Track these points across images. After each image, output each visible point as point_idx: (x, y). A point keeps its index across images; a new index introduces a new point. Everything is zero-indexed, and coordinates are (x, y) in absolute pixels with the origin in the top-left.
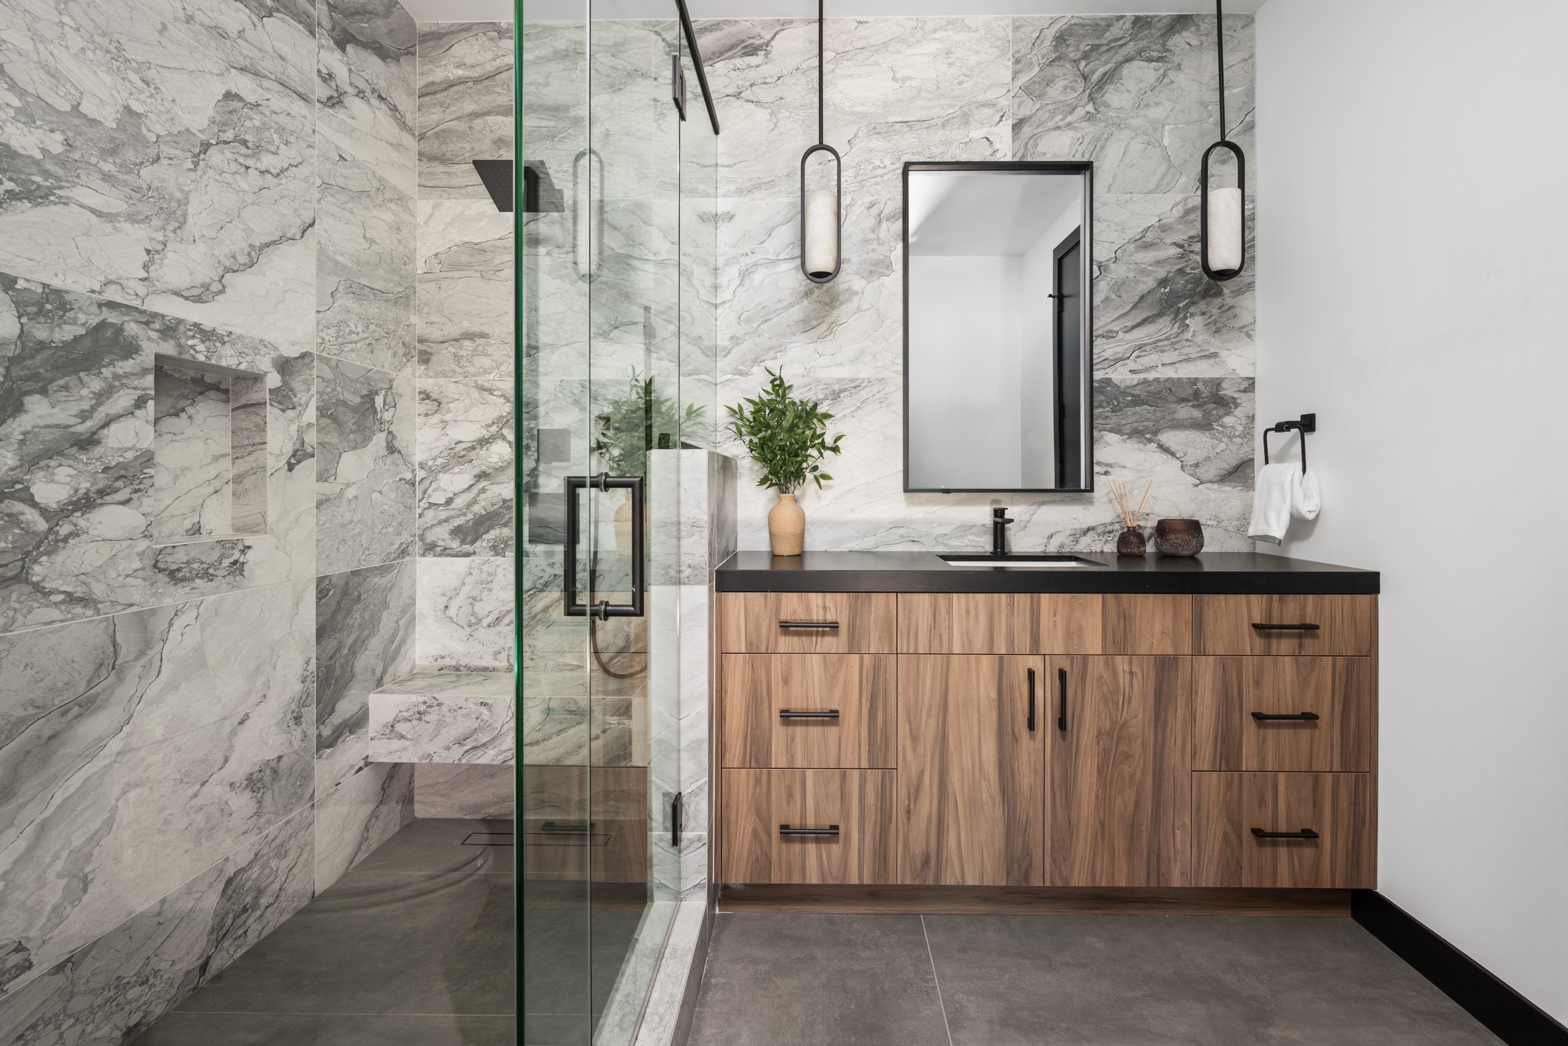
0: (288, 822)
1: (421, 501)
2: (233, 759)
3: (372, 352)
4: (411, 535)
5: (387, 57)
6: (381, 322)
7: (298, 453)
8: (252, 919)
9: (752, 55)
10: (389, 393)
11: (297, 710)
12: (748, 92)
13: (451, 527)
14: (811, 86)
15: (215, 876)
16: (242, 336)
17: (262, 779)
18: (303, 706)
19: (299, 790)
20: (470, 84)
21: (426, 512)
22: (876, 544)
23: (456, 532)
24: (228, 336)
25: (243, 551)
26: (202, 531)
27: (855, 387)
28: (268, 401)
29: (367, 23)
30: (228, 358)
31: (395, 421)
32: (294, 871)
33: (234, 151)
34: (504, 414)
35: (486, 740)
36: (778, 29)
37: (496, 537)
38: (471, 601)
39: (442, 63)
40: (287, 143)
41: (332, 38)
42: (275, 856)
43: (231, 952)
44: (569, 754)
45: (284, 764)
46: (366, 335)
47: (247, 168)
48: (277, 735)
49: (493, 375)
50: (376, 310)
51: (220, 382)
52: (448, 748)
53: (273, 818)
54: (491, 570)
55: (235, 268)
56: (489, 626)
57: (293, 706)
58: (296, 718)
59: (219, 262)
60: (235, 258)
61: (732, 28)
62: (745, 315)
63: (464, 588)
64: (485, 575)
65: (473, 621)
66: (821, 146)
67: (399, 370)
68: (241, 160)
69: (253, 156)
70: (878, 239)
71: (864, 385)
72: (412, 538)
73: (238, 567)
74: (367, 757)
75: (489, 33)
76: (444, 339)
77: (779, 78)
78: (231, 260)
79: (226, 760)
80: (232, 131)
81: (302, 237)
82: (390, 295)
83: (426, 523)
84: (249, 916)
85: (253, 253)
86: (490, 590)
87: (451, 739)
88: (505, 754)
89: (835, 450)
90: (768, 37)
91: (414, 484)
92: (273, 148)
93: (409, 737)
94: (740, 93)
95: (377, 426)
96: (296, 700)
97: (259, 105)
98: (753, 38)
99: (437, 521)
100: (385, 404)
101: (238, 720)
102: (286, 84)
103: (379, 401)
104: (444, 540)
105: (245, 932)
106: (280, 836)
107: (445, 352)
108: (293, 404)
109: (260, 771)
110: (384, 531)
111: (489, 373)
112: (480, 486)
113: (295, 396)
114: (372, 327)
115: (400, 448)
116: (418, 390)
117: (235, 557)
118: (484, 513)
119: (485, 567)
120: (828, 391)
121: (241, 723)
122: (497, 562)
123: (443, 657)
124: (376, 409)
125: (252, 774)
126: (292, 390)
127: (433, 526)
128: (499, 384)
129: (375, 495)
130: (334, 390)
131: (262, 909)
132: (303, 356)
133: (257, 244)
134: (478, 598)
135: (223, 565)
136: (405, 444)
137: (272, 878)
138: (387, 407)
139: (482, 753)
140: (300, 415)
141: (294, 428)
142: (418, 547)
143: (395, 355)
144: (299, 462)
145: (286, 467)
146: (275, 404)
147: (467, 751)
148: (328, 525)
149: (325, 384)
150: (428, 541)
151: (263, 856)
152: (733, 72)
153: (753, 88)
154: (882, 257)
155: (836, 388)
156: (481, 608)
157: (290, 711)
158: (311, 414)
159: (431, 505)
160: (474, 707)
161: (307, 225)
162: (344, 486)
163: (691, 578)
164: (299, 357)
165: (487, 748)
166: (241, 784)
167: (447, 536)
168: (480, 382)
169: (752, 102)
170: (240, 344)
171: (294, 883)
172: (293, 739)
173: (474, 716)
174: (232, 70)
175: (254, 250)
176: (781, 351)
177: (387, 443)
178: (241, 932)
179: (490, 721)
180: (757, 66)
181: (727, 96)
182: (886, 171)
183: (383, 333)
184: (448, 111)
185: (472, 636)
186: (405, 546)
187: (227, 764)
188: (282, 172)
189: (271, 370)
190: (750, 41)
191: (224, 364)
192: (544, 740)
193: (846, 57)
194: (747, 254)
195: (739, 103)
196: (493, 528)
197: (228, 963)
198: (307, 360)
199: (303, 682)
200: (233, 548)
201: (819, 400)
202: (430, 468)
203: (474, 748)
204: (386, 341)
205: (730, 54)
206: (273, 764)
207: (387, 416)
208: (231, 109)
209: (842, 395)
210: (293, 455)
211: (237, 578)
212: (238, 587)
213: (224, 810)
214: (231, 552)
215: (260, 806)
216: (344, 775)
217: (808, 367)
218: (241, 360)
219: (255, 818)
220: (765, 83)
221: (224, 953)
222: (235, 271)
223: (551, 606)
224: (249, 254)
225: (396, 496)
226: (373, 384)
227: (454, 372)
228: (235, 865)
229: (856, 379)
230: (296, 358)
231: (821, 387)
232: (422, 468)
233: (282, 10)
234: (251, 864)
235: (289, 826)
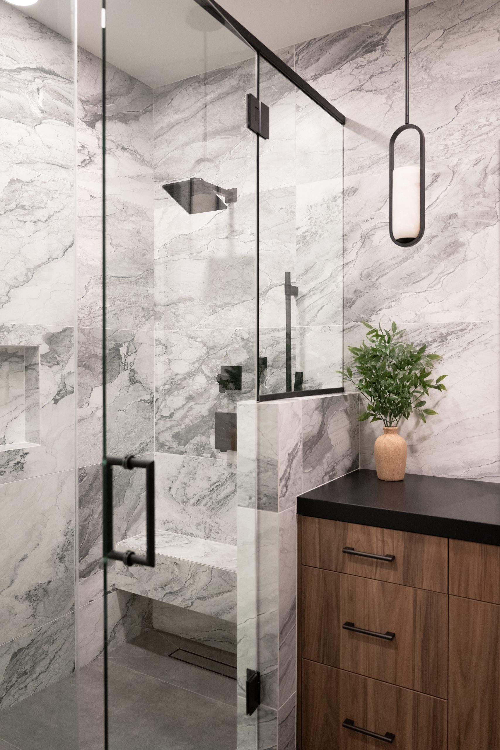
0: (55, 623)
1: (156, 414)
2: (17, 582)
3: (118, 319)
4: (150, 437)
5: (129, 120)
6: (124, 298)
7: (61, 392)
8: (29, 680)
9: (371, 51)
10: (131, 344)
11: (61, 553)
12: (368, 84)
13: (173, 433)
14: (421, 65)
15: (6, 651)
16: (22, 325)
17: (36, 595)
18: (65, 551)
19: (63, 603)
20: (183, 123)
21: (159, 421)
22: (480, 475)
23: (176, 436)
24: (12, 327)
25: (23, 456)
26: (6, 442)
27: (461, 331)
28: (40, 362)
29: (112, 103)
30: (13, 341)
31: (136, 362)
32: (59, 653)
33: (16, 214)
34: (203, 355)
35: (176, 589)
36: (393, 23)
37: (198, 442)
38: (184, 485)
39: (167, 113)
40: (52, 199)
41: (85, 122)
42: (46, 643)
43: (16, 697)
44: (224, 612)
45: (52, 586)
46: (112, 309)
47: (25, 222)
48: (47, 568)
49: (196, 327)
50: (121, 290)
51: (18, 352)
52: (156, 590)
53: (44, 619)
54: (195, 465)
55: (16, 285)
56: (194, 504)
57: (59, 551)
58: (60, 558)
59: (6, 284)
60: (17, 279)
61: (355, 33)
62: (365, 272)
63: (180, 476)
64: (191, 469)
65: (185, 500)
66: (407, 126)
67: (139, 327)
68: (21, 218)
69: (29, 214)
70: (484, 192)
71: (470, 327)
72: (151, 439)
73: (20, 466)
74: (114, 585)
75: (193, 84)
76: (168, 303)
77: (394, 65)
78: (14, 281)
79: (12, 582)
80: (14, 202)
81: (64, 255)
82: (132, 278)
83: (159, 428)
84: (28, 677)
85: (29, 274)
86: (195, 479)
87: (158, 584)
88: (187, 602)
89: (439, 387)
90: (384, 32)
91: (152, 403)
92: (42, 205)
93: (136, 577)
94: (361, 86)
95: (122, 367)
96: (60, 547)
97: (32, 181)
98: (372, 36)
99: (165, 428)
100: (128, 352)
101: (20, 558)
102: (51, 163)
103: (123, 351)
104: (169, 442)
105: (26, 686)
106: (49, 630)
107: (169, 312)
108: (57, 362)
109: (35, 590)
110: (127, 436)
111: (194, 326)
112: (189, 405)
113: (59, 357)
114: (117, 303)
115: (140, 379)
116: (155, 338)
117: (18, 460)
118: (191, 425)
119: (191, 463)
120: (436, 335)
121: (22, 560)
122: (199, 460)
123: (168, 522)
124: (120, 356)
125: (30, 591)
126: (57, 353)
127: (163, 431)
128: (200, 334)
129: (120, 413)
130: (88, 348)
131: (37, 674)
132: (64, 330)
133: (32, 267)
134: (188, 484)
135: (10, 465)
136: (144, 376)
137: (44, 656)
138: (129, 354)
139: (174, 597)
140: (62, 368)
141: (58, 376)
142: (154, 446)
143: (136, 318)
144: (62, 397)
145: (53, 402)
146: (45, 363)
147: (166, 594)
148: (83, 436)
149: (80, 346)
150: (160, 441)
151: (38, 642)
152: (356, 70)
153: (372, 79)
154: (487, 209)
155: (444, 331)
156: (190, 491)
157: (56, 554)
158: (72, 365)
159: (162, 417)
160: (171, 565)
161: (67, 247)
162: (95, 409)
163: (267, 504)
164: (62, 331)
165: (177, 595)
166: (22, 597)
167: (171, 439)
168: (189, 332)
169: (371, 91)
170: (21, 330)
171: (60, 660)
172: (58, 571)
173: (170, 571)
174: (14, 166)
175: (30, 271)
176: (395, 301)
177: (130, 377)
178: (22, 686)
179: (179, 576)
180: (375, 60)
181: (352, 91)
182: (491, 127)
183: (126, 305)
184: (170, 145)
185: (184, 510)
186: (144, 445)
187: (13, 584)
188: (49, 218)
189: (42, 342)
190: (370, 40)
191: (10, 344)
192: (208, 598)
193: (453, 31)
194: (367, 221)
195: (361, 94)
196: (196, 436)
197: (14, 703)
198: (67, 332)
199: (65, 535)
200: (16, 454)
201: (428, 342)
202: (161, 392)
203: (170, 593)
204: (129, 309)
205: (354, 55)
206: (44, 586)
207: (129, 360)
208: (14, 189)
209: (449, 338)
210: (58, 394)
211: (19, 473)
212: (20, 478)
213: (11, 612)
214: (15, 457)
215: (35, 611)
216: (95, 596)
217: (418, 313)
218: (21, 340)
219: (32, 618)
220: (382, 73)
221: (11, 697)
222: (17, 287)
223: (229, 496)
224: (26, 275)
225: (137, 412)
226: (118, 340)
227: (174, 325)
228: (19, 645)
229: (463, 323)
230: (60, 333)
231: (430, 331)
232: (157, 391)
233: (49, 117)
234: (29, 646)
235: (55, 625)
